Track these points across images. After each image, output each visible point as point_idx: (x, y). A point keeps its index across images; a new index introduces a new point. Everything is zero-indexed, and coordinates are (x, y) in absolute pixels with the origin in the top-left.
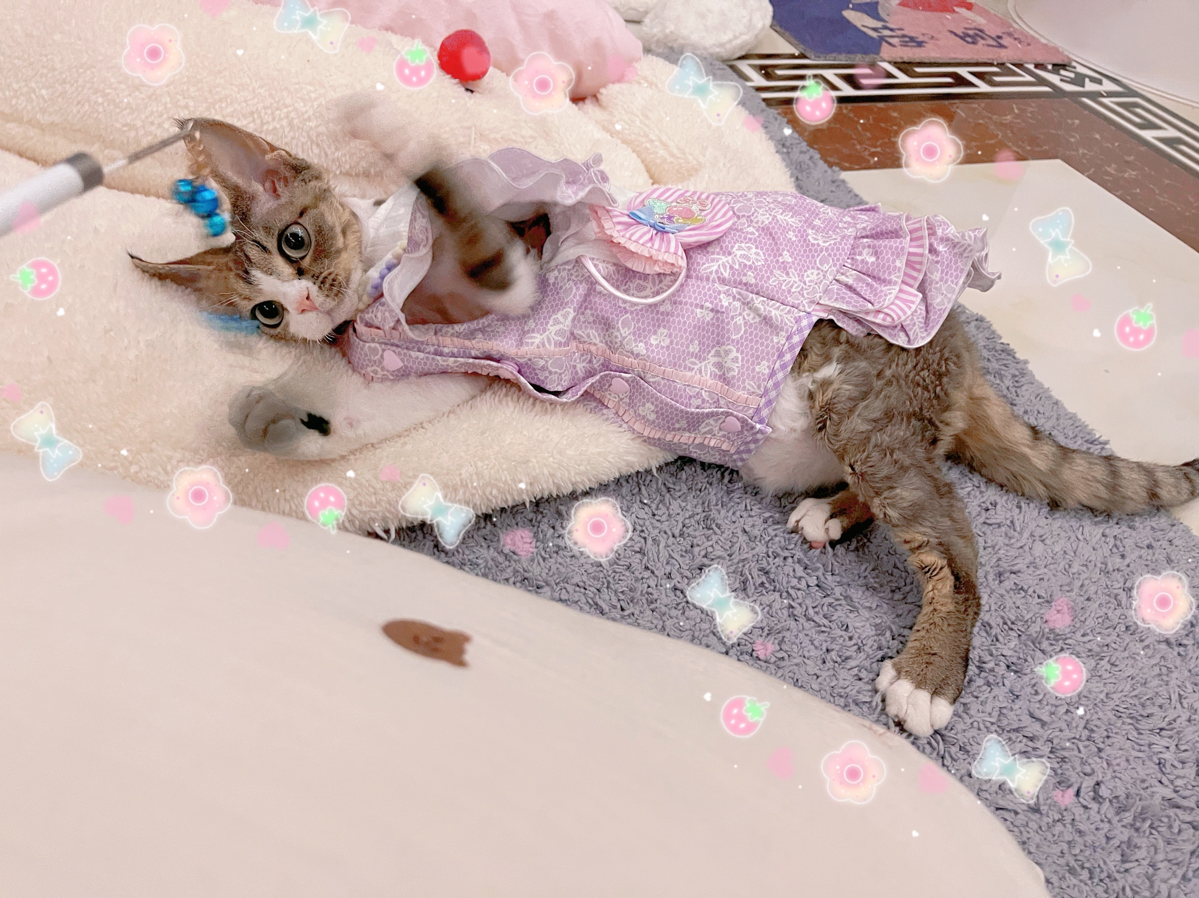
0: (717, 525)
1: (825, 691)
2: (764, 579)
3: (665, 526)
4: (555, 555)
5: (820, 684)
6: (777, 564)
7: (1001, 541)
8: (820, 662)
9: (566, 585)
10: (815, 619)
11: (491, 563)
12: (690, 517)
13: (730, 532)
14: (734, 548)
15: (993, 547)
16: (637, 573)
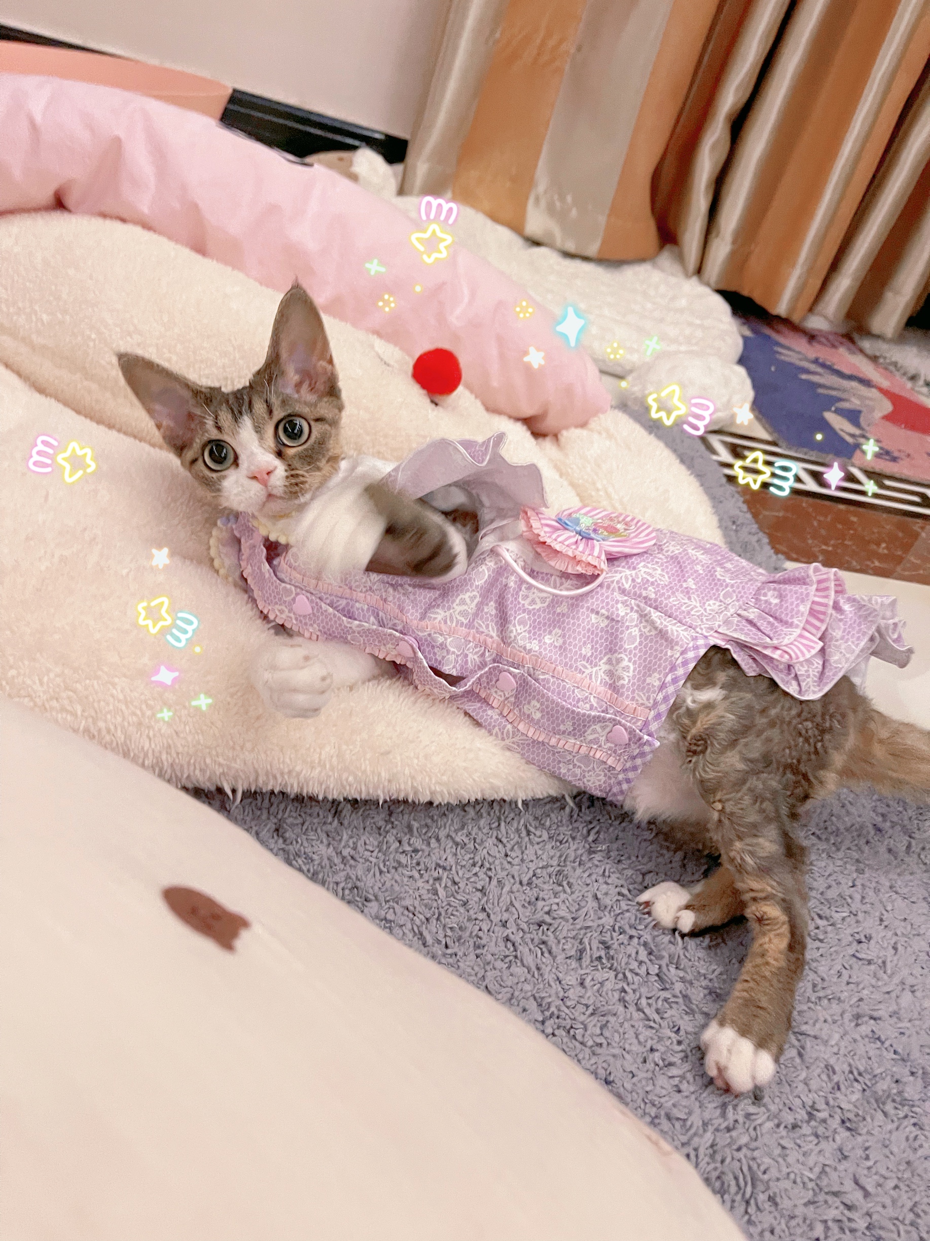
0: (568, 883)
1: (637, 1093)
2: (603, 953)
3: (515, 870)
4: (393, 871)
5: (634, 1084)
6: (620, 941)
7: (868, 980)
8: (640, 1060)
9: (395, 905)
10: (646, 1010)
11: (326, 862)
12: (542, 868)
13: (580, 894)
14: (580, 912)
15: (858, 984)
16: (472, 912)
